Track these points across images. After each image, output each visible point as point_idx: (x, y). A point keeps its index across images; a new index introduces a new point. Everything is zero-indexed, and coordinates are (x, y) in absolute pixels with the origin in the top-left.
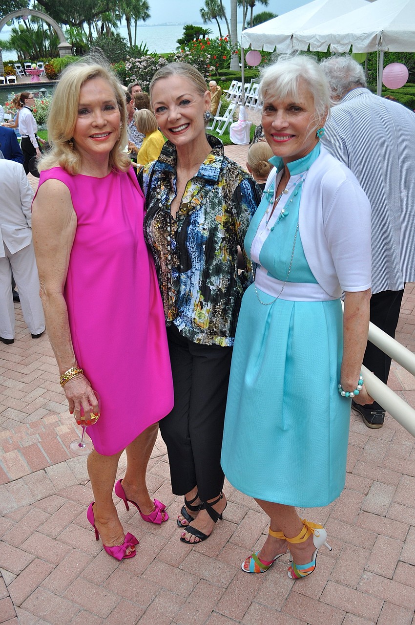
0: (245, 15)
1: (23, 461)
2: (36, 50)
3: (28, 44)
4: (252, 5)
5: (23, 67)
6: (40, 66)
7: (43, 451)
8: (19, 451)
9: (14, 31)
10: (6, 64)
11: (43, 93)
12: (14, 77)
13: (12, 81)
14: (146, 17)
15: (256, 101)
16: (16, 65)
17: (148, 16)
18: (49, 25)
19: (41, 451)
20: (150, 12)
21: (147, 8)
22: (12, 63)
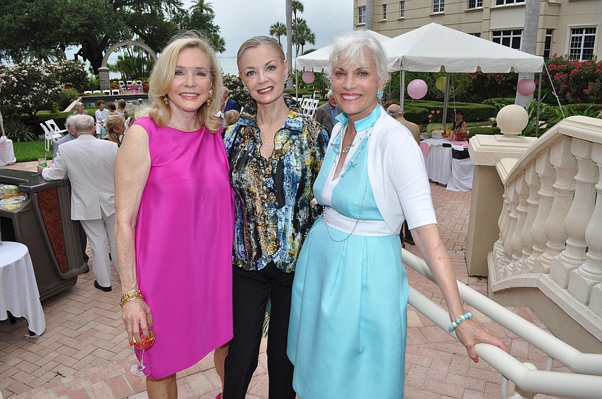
0: (298, 51)
1: (109, 390)
2: (136, 72)
3: (130, 67)
4: (303, 44)
5: (126, 84)
6: (139, 83)
7: (127, 382)
8: (105, 381)
9: (120, 58)
10: (112, 81)
11: (140, 102)
12: (118, 91)
13: (116, 93)
14: (222, 50)
15: (307, 110)
16: (120, 82)
17: (224, 50)
18: (147, 53)
19: (125, 382)
20: (225, 47)
21: (223, 44)
22: (117, 80)
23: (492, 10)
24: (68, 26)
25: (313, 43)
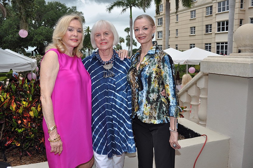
23: (215, 34)
24: (36, 40)
25: (136, 46)
